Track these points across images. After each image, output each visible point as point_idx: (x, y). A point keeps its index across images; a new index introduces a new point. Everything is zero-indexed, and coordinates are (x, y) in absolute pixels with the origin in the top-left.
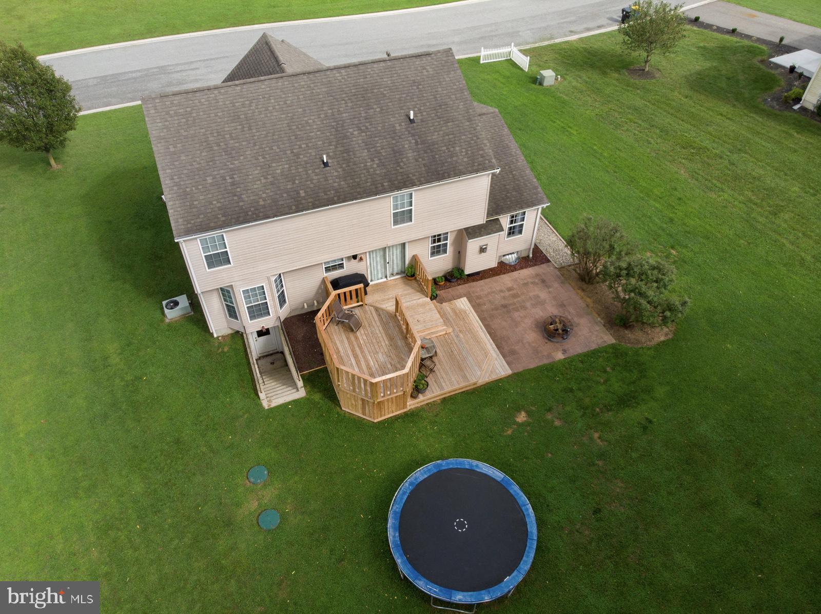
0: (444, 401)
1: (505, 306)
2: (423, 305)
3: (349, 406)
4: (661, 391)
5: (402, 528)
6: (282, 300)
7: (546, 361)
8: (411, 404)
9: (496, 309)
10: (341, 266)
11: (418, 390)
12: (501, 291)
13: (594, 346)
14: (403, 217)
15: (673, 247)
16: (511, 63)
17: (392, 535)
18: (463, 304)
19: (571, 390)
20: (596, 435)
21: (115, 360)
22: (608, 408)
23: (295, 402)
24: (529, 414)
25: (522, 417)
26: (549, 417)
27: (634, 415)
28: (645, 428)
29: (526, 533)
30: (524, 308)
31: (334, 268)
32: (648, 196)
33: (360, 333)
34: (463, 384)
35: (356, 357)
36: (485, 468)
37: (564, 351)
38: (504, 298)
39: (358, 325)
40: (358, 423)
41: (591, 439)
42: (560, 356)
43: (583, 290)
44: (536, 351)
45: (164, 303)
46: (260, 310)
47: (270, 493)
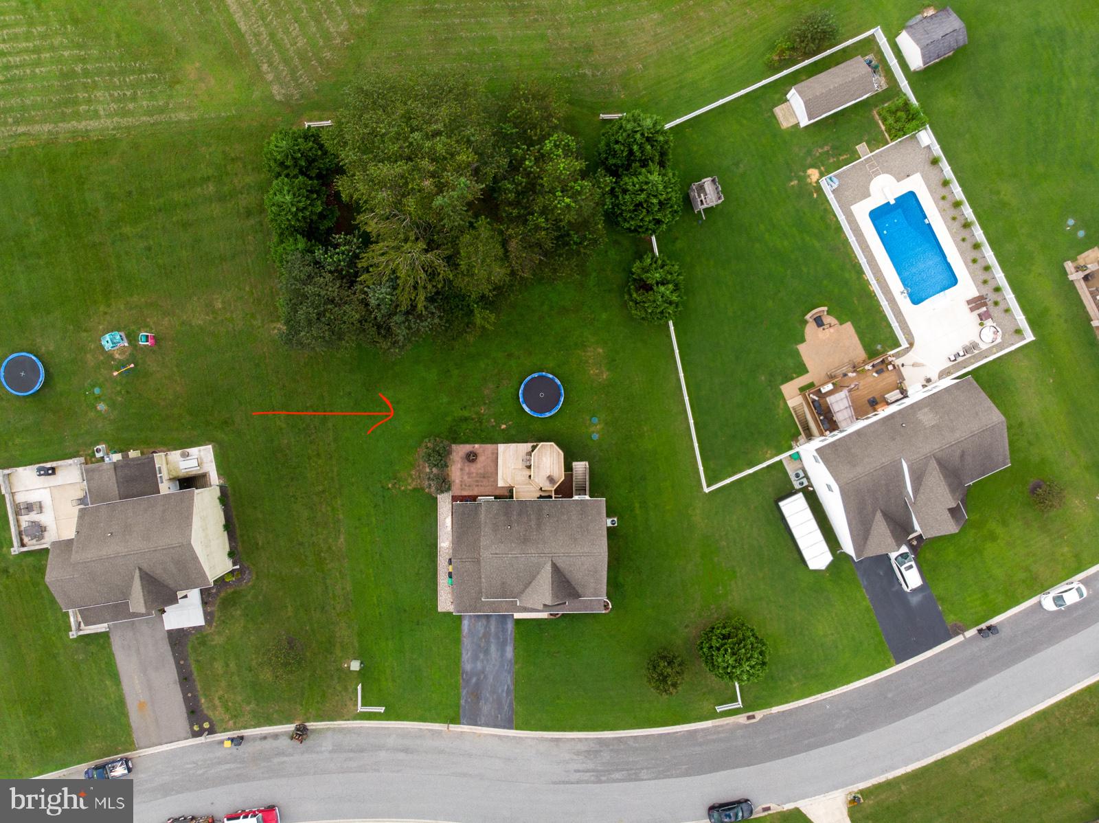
0: (529, 442)
3: (560, 452)
8: (538, 444)
11: (534, 448)
13: (461, 446)
17: (562, 399)
18: (501, 484)
20: (482, 411)
23: (577, 461)
24: (500, 427)
25: (503, 426)
26: (494, 424)
27: (466, 414)
28: (465, 407)
29: (525, 385)
30: (477, 474)
33: (548, 473)
34: (519, 446)
36: (527, 409)
37: (474, 447)
38: (482, 482)
40: (559, 445)
41: (485, 411)
42: (477, 446)
43: (448, 474)
44: (484, 451)
45: (616, 525)
47: (592, 429)
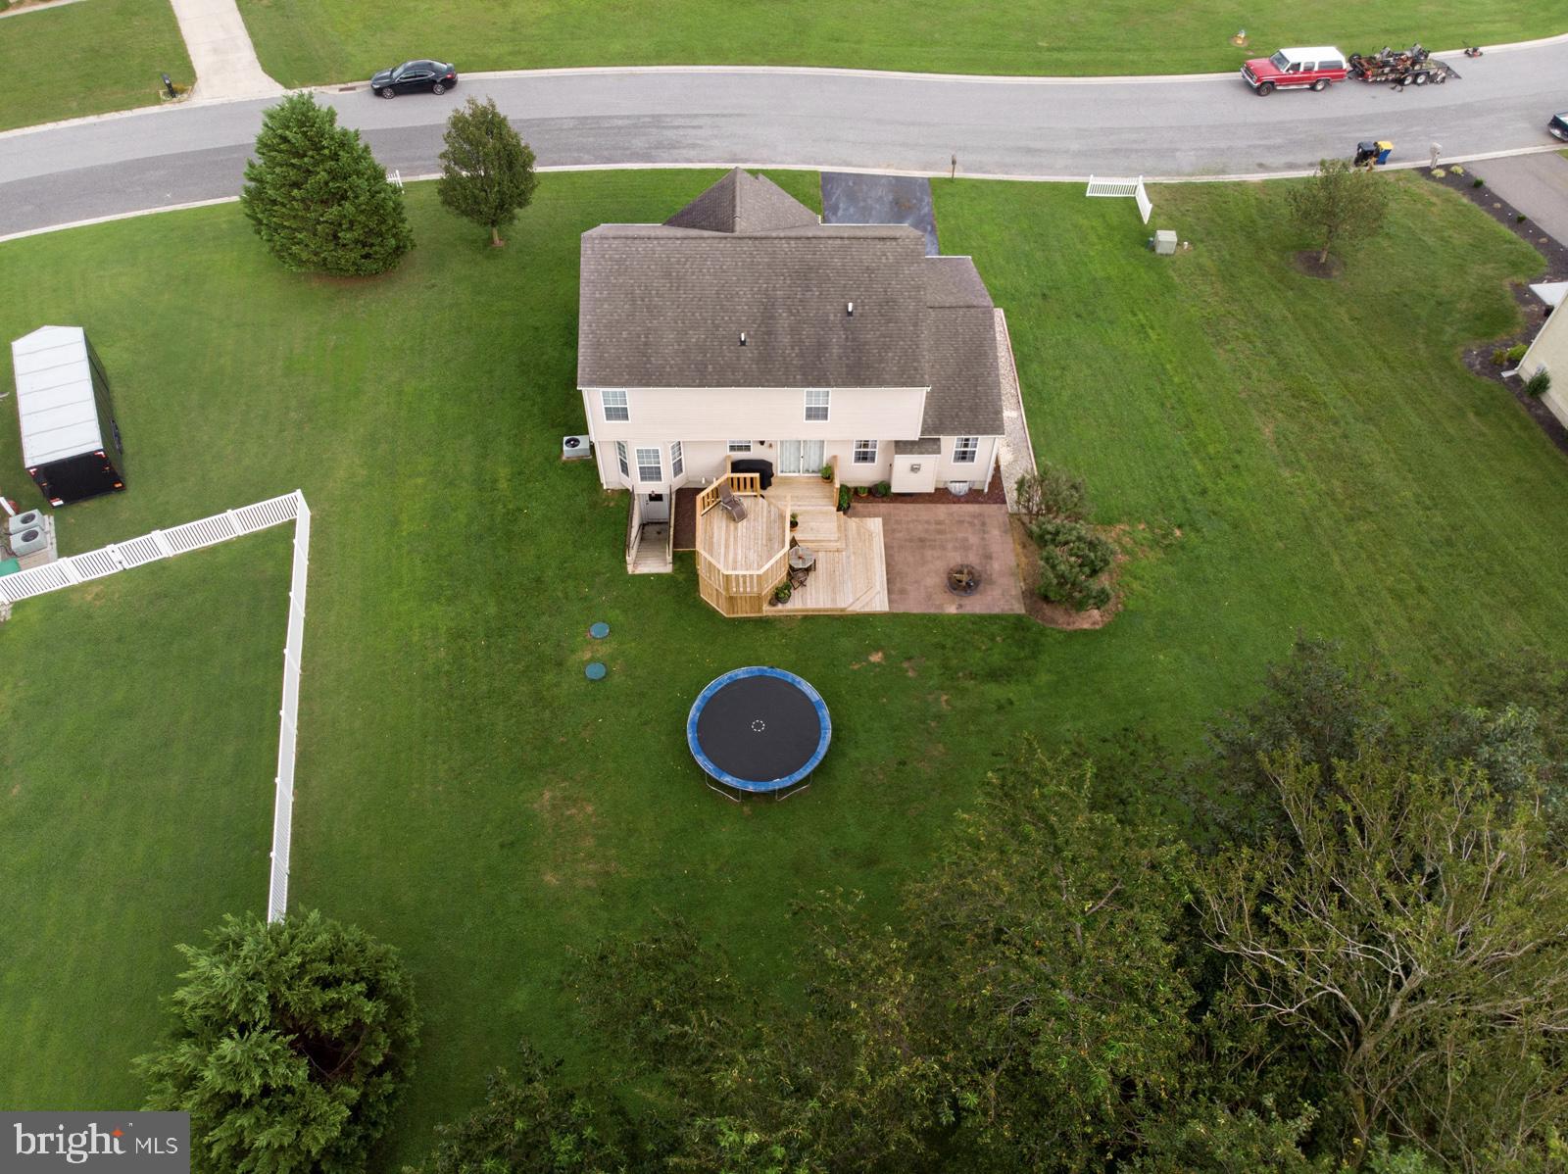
0: (805, 618)
1: (922, 540)
2: (826, 513)
4: (1044, 678)
5: (704, 711)
6: (678, 468)
7: (932, 611)
8: (767, 610)
9: (911, 541)
10: (748, 448)
11: (779, 596)
12: (928, 522)
13: (996, 611)
14: (816, 414)
15: (1180, 527)
17: (693, 713)
18: (875, 525)
19: (943, 647)
20: (945, 697)
21: (503, 485)
22: (972, 676)
23: (659, 576)
24: (886, 657)
25: (876, 658)
26: (905, 665)
27: (996, 691)
28: (1000, 708)
29: (813, 751)
30: (943, 548)
31: (740, 448)
32: (1196, 451)
33: (742, 525)
34: (828, 605)
35: (727, 547)
36: (806, 687)
37: (960, 606)
38: (927, 531)
39: (742, 516)
40: (711, 613)
41: (937, 700)
42: (952, 610)
43: (1024, 547)
44: (929, 597)
45: (565, 439)
46: (651, 473)
47: (604, 650)
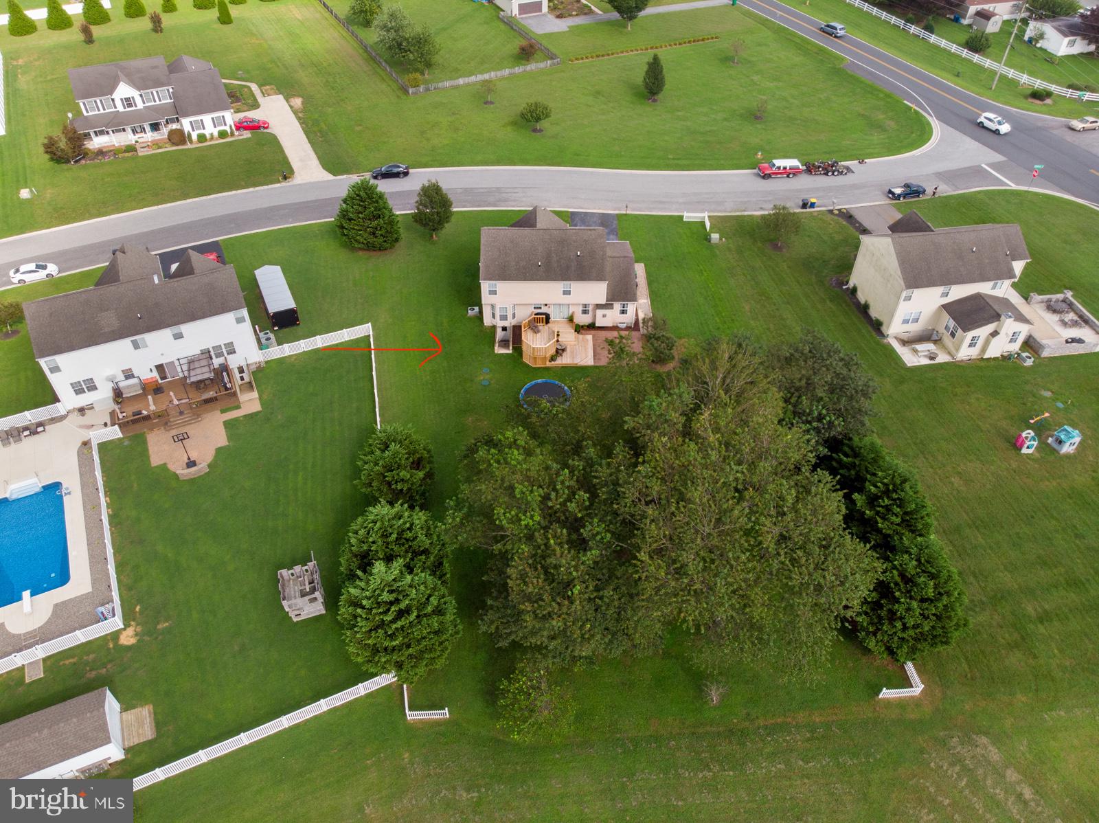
0: (563, 367)
2: (571, 333)
3: (526, 360)
5: (526, 392)
6: (514, 316)
8: (548, 364)
10: (540, 308)
11: (553, 359)
14: (567, 293)
16: (703, 224)
17: (522, 393)
21: (445, 324)
23: (507, 354)
33: (538, 335)
34: (571, 362)
35: (533, 341)
39: (539, 331)
40: (527, 366)
43: (646, 344)
44: (607, 361)
45: (469, 308)
46: (504, 318)
47: (487, 377)
